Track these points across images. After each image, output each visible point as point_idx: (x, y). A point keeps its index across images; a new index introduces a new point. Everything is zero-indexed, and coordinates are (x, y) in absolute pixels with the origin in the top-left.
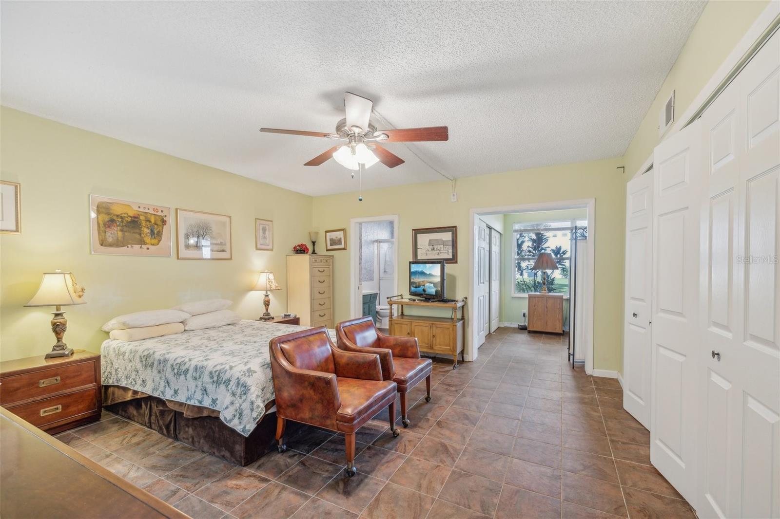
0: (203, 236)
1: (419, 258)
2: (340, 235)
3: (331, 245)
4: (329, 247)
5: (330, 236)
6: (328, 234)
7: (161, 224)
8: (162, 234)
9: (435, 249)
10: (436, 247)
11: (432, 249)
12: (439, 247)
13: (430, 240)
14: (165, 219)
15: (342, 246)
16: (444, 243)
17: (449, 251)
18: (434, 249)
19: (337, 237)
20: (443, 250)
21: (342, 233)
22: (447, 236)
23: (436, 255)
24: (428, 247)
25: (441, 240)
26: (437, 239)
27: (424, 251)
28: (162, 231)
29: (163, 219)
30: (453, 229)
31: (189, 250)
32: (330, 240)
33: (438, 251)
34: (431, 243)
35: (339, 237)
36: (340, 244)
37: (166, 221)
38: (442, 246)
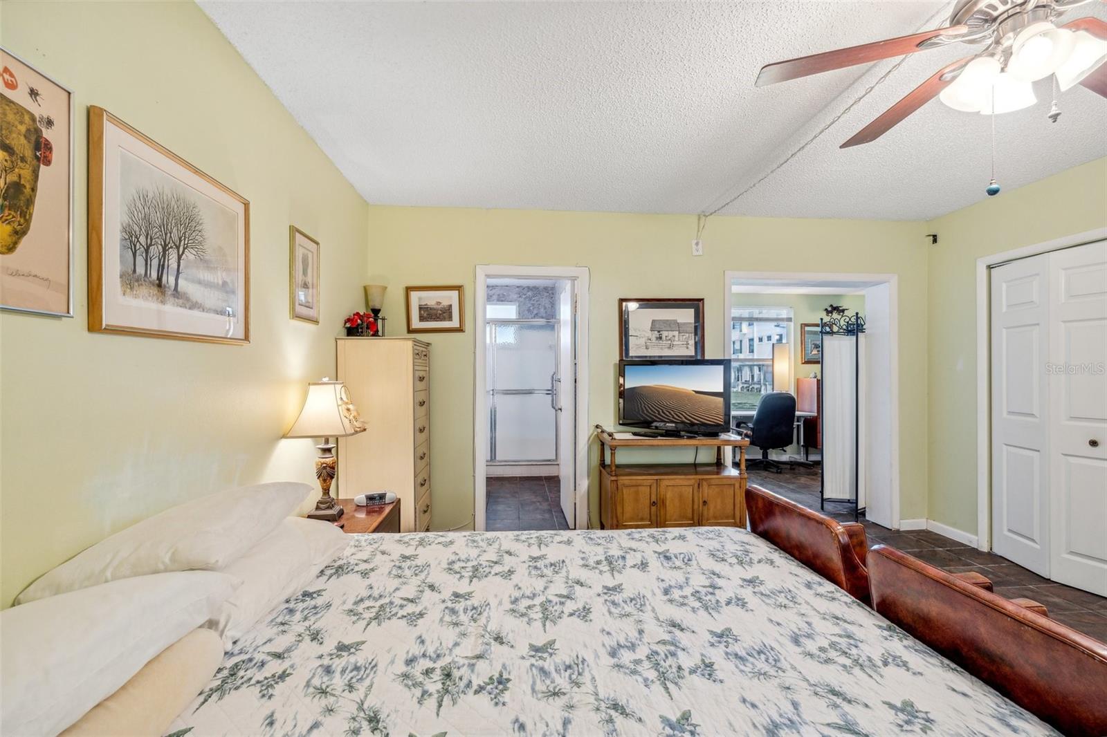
0: (178, 248)
1: (633, 353)
2: (451, 298)
3: (422, 319)
4: (416, 323)
5: (420, 299)
6: (414, 295)
7: (28, 153)
8: (30, 202)
9: (664, 337)
10: (664, 334)
11: (657, 338)
12: (671, 334)
13: (654, 321)
14: (47, 134)
15: (455, 323)
16: (678, 326)
17: (690, 342)
18: (661, 338)
19: (439, 303)
20: (679, 340)
21: (455, 294)
22: (686, 316)
23: (666, 350)
24: (649, 334)
25: (675, 322)
26: (668, 320)
27: (642, 341)
28: (34, 190)
29: (38, 132)
30: (696, 304)
31: (136, 297)
32: (420, 308)
33: (670, 342)
34: (656, 326)
35: (445, 303)
36: (450, 318)
37: (48, 147)
38: (676, 333)
